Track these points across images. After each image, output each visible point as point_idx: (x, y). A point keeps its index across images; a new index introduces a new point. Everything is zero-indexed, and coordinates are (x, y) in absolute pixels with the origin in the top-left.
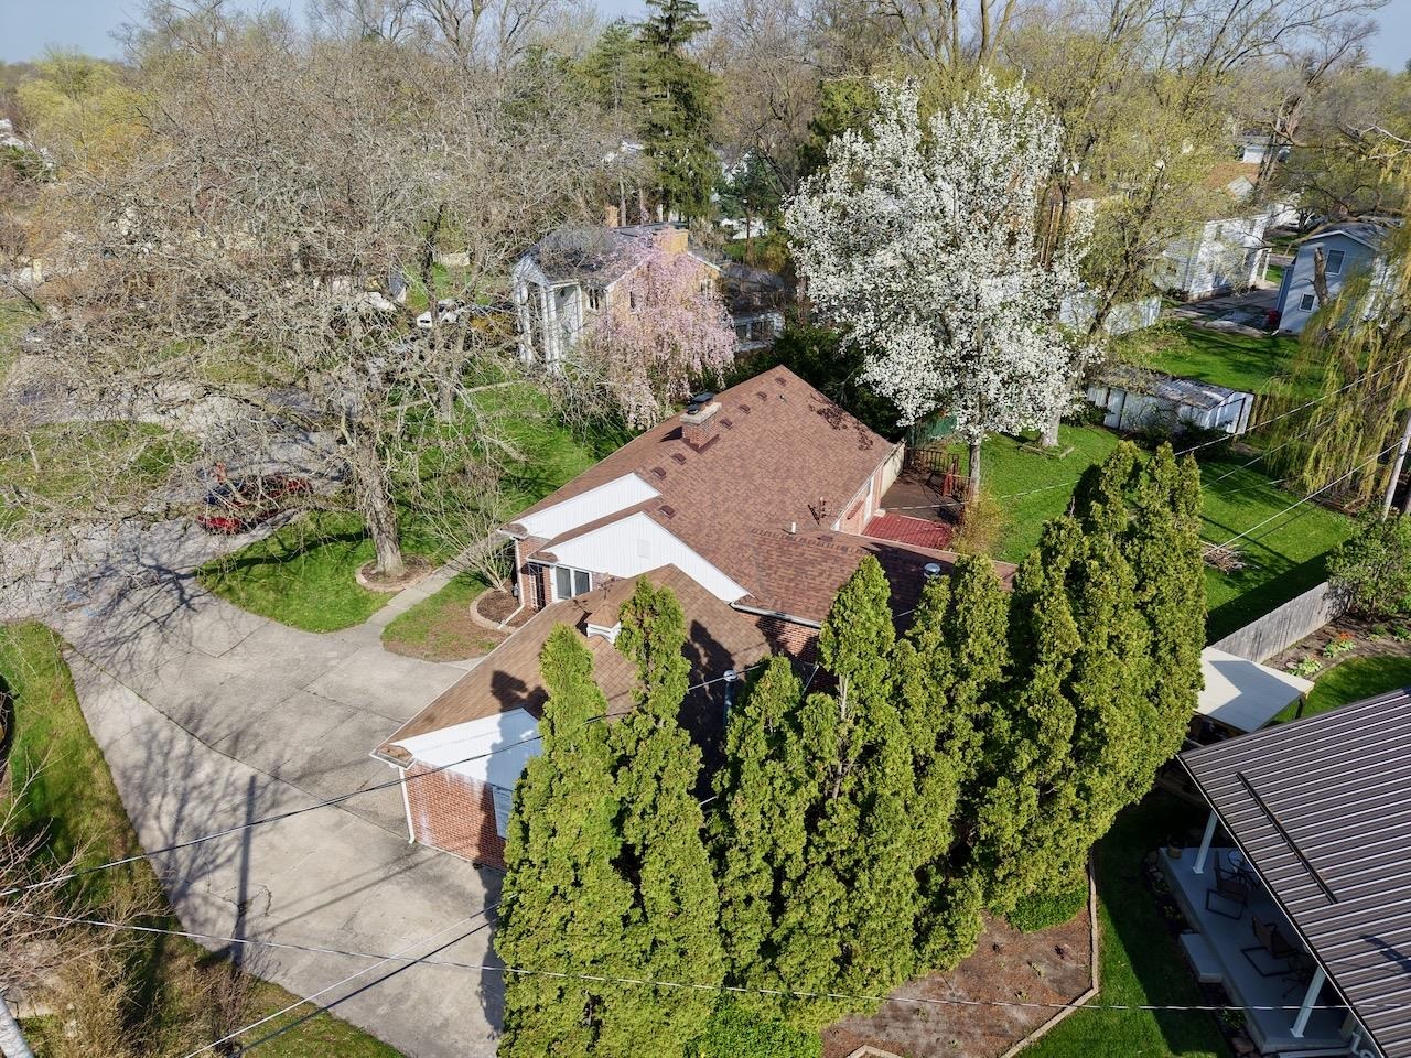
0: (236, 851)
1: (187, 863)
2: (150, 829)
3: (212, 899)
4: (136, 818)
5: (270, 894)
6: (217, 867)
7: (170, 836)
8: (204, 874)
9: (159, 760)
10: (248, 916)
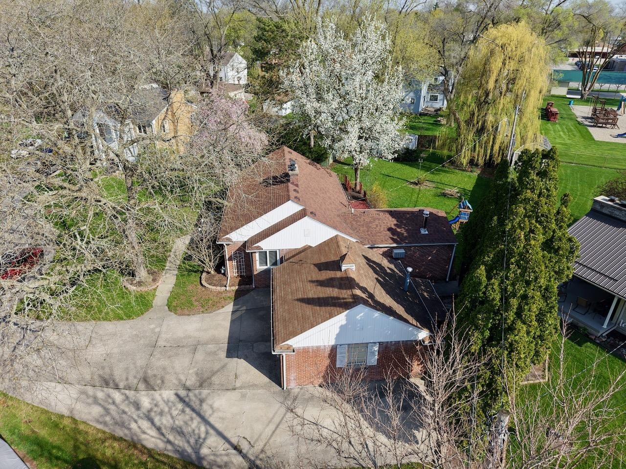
0: (206, 428)
1: (186, 445)
2: (147, 439)
3: (218, 453)
4: (132, 439)
5: (244, 438)
6: (205, 439)
7: (162, 437)
8: (201, 445)
9: (112, 407)
10: (244, 451)
